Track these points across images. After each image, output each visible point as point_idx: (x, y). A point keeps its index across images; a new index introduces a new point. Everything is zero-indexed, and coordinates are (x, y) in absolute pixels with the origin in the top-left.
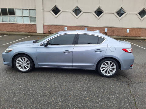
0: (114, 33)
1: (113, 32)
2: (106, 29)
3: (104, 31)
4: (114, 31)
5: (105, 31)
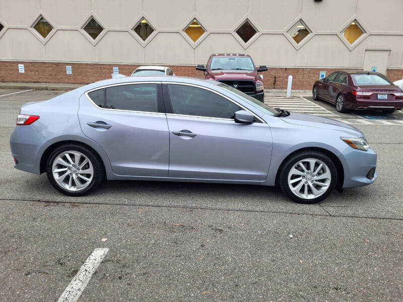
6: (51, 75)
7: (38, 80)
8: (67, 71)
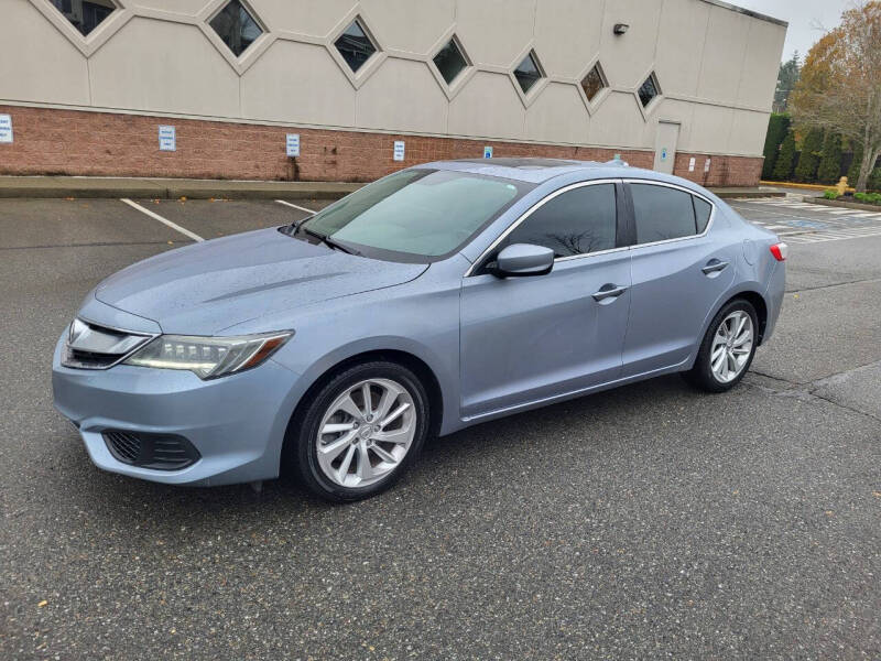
0: (334, 163)
1: (332, 157)
2: (289, 137)
3: (284, 150)
4: (334, 151)
5: (289, 153)
6: (108, 152)
7: (64, 168)
8: (162, 142)
